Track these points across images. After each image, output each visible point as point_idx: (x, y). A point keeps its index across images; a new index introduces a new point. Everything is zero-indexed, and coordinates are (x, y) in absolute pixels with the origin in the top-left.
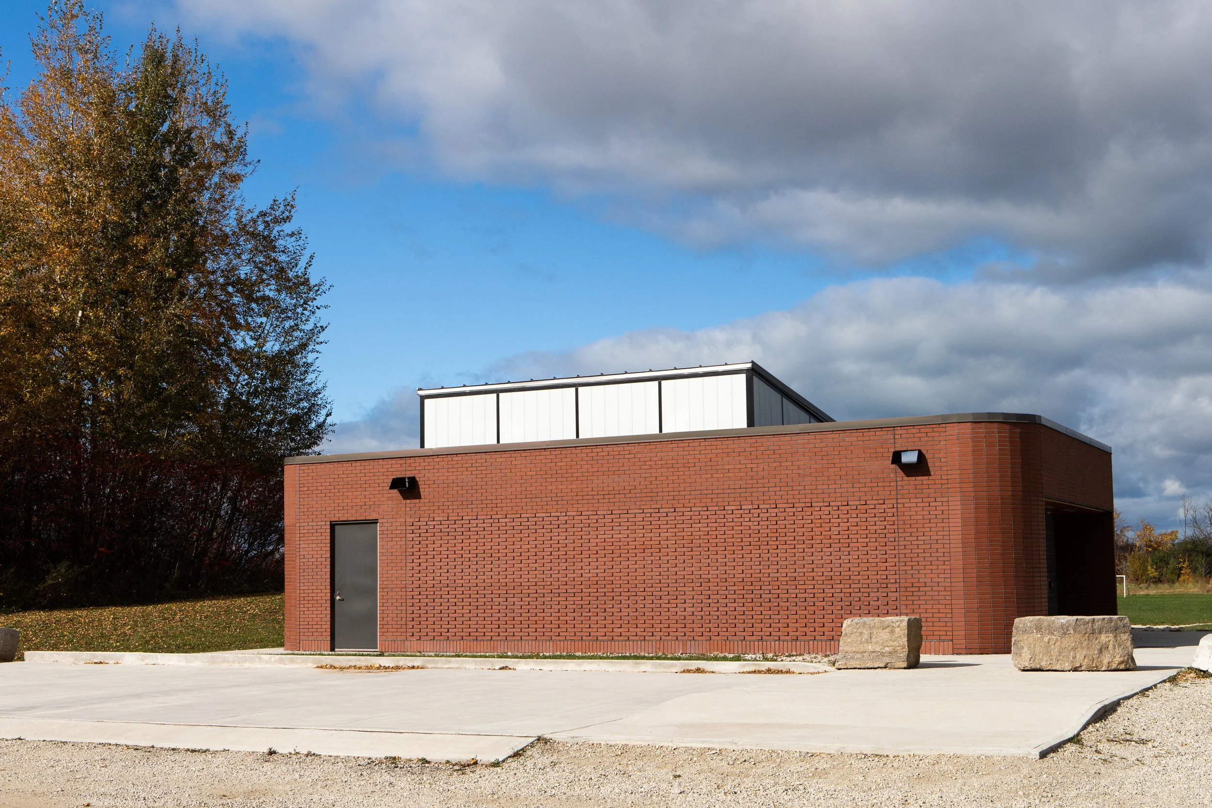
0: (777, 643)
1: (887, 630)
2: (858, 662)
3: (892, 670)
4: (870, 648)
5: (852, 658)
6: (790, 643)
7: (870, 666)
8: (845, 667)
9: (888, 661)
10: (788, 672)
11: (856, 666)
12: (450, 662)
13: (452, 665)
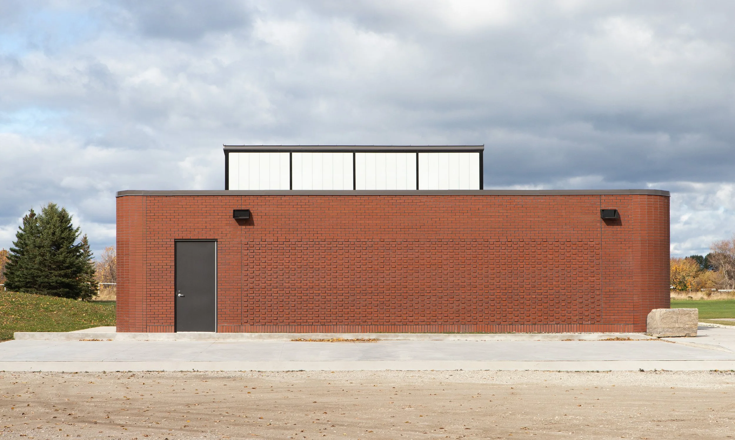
0: (522, 326)
1: (687, 315)
2: (671, 334)
3: (689, 338)
4: (677, 325)
5: (667, 331)
6: (531, 326)
7: (678, 336)
8: (664, 336)
9: (687, 333)
10: (629, 339)
11: (669, 336)
12: (398, 336)
13: (399, 338)
